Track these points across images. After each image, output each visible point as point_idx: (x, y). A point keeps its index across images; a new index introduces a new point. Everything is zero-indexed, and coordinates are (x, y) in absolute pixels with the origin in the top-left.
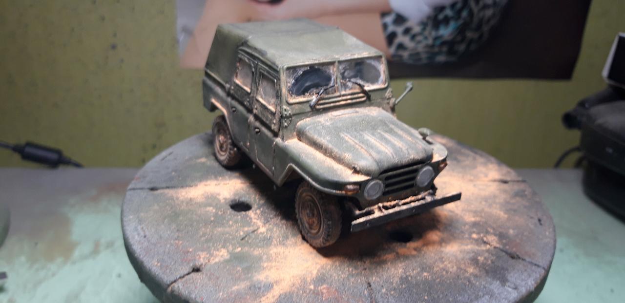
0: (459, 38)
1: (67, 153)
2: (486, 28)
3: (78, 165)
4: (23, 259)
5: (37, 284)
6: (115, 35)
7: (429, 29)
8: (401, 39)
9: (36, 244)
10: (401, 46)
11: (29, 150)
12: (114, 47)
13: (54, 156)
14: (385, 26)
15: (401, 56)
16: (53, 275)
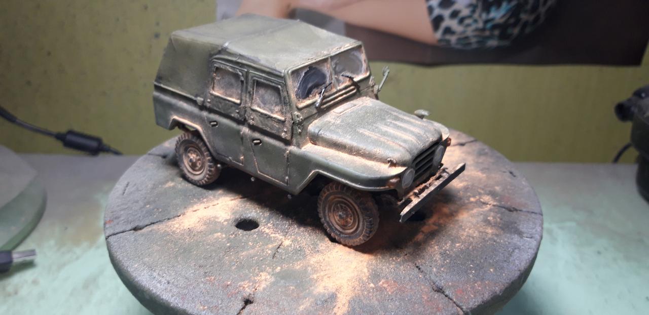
0: (512, 21)
1: (106, 141)
2: (542, 10)
3: (117, 153)
4: (52, 242)
5: (61, 266)
6: (158, 24)
7: (478, 11)
8: (448, 22)
9: (66, 228)
10: (448, 31)
11: (70, 138)
12: (157, 36)
13: (94, 144)
14: (430, 9)
15: (448, 41)
16: (77, 258)
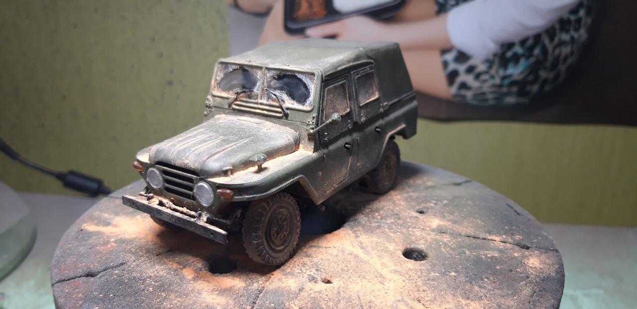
0: (531, 78)
2: (562, 68)
6: (172, 72)
7: (495, 67)
8: (463, 78)
10: (464, 86)
11: (71, 178)
12: (170, 83)
13: (94, 186)
14: (445, 64)
15: (464, 97)
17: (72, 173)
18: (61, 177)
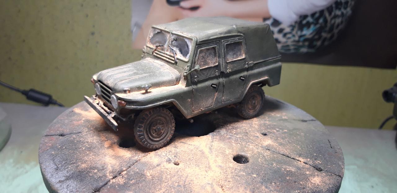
0: (317, 37)
1: (54, 98)
2: (336, 31)
3: (61, 105)
6: (94, 26)
11: (31, 94)
12: (93, 34)
13: (47, 99)
17: (32, 90)
18: (25, 93)
